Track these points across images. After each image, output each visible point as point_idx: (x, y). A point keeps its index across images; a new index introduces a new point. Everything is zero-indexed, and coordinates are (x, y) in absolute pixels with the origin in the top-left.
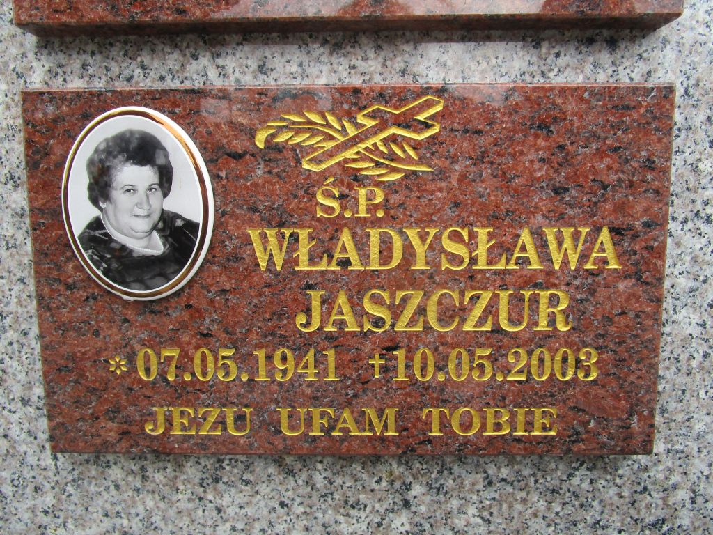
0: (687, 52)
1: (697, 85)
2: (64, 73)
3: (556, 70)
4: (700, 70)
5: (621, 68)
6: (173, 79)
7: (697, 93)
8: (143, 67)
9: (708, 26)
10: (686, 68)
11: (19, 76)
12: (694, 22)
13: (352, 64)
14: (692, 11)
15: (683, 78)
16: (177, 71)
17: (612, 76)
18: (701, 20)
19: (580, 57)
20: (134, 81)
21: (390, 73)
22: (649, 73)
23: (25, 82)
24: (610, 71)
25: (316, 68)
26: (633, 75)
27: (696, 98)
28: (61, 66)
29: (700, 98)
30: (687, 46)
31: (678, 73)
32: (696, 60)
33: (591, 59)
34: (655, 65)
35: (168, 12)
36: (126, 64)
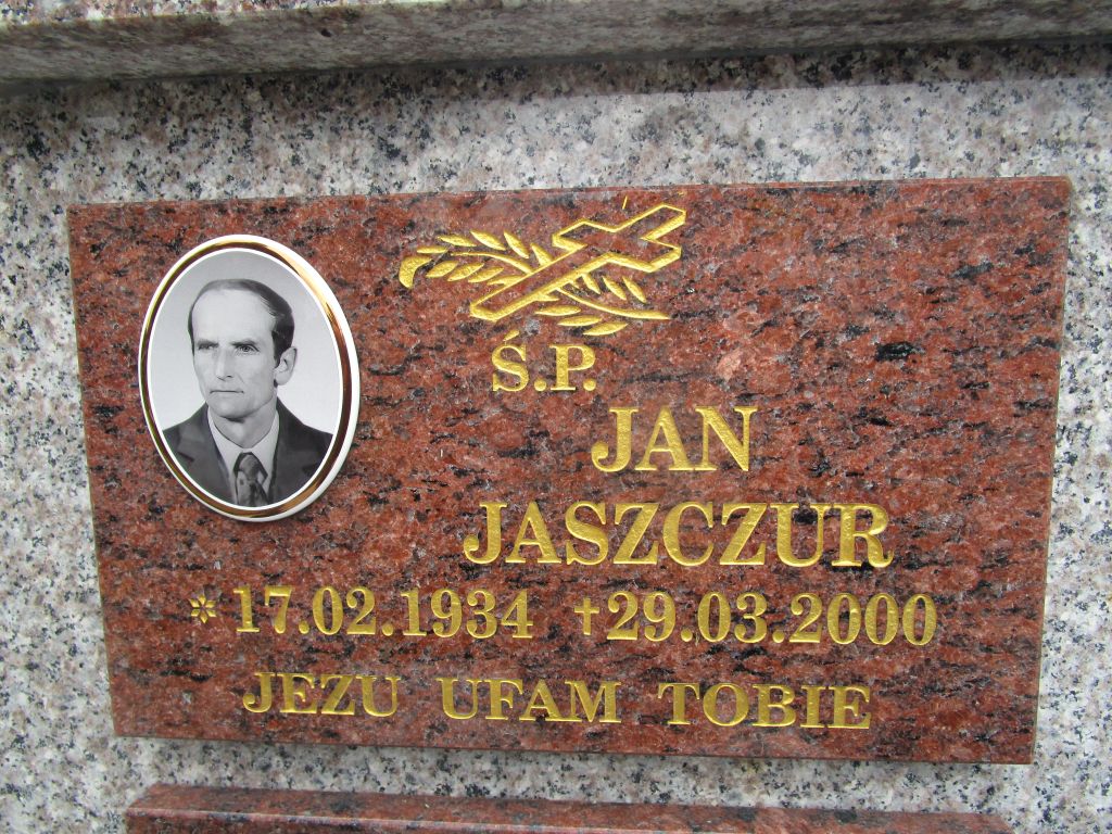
0: (1046, 765)
1: (1061, 807)
2: (180, 756)
3: (854, 782)
4: (1067, 789)
5: (949, 784)
6: (323, 771)
7: (1062, 818)
8: (283, 754)
9: (1077, 732)
10: (1046, 785)
11: (121, 756)
12: (1057, 727)
13: (566, 764)
14: (1053, 711)
15: (1042, 798)
16: (329, 762)
17: (935, 793)
18: (1066, 723)
19: (888, 767)
20: (271, 770)
21: (619, 777)
22: (991, 790)
23: (130, 764)
24: (933, 786)
25: (517, 768)
26: (966, 792)
27: (1060, 825)
28: (175, 748)
29: (1067, 824)
30: (1047, 758)
31: (1034, 791)
32: (1060, 775)
33: (906, 770)
34: (1000, 781)
35: (316, 734)
36: (260, 750)
